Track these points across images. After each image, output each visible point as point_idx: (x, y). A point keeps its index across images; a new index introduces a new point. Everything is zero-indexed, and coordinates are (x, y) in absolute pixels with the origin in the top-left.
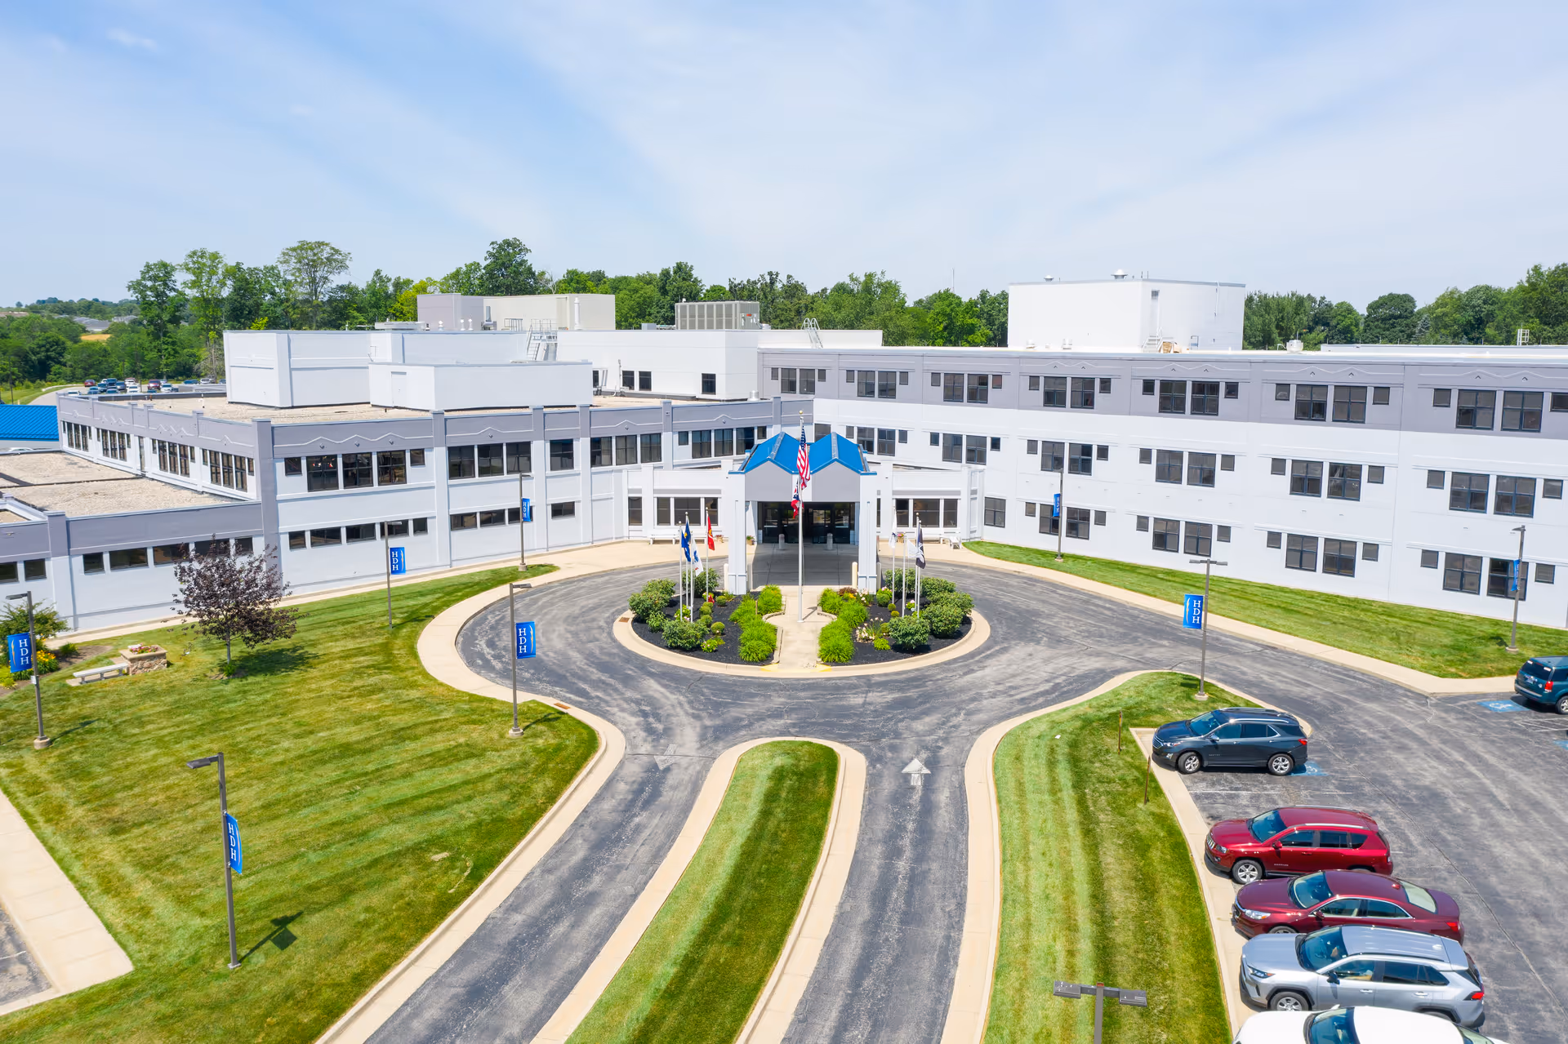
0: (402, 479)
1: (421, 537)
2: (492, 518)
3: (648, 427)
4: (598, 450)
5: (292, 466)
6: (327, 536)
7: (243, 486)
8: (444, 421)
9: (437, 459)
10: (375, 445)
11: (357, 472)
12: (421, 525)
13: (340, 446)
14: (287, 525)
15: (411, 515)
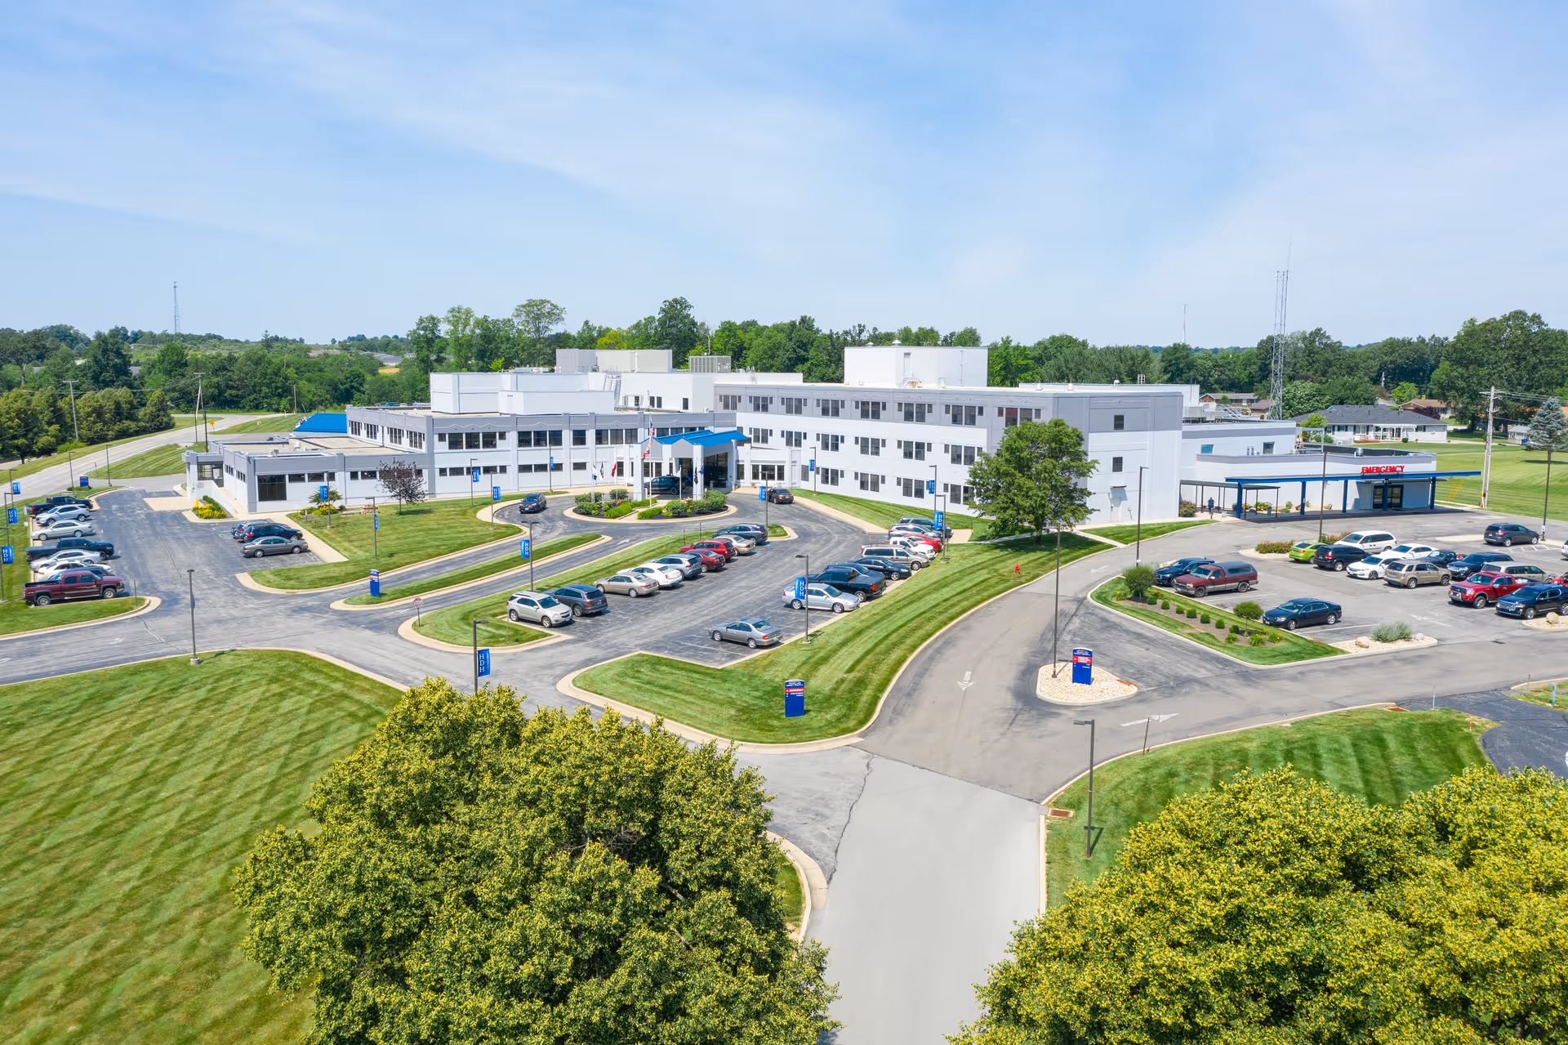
0: (494, 446)
1: (503, 475)
2: (541, 468)
3: (631, 426)
4: (600, 437)
5: (442, 437)
6: (456, 471)
7: (421, 447)
8: (516, 418)
9: (512, 437)
10: (481, 429)
11: (472, 441)
12: (503, 469)
13: (464, 429)
14: (438, 465)
15: (498, 463)
